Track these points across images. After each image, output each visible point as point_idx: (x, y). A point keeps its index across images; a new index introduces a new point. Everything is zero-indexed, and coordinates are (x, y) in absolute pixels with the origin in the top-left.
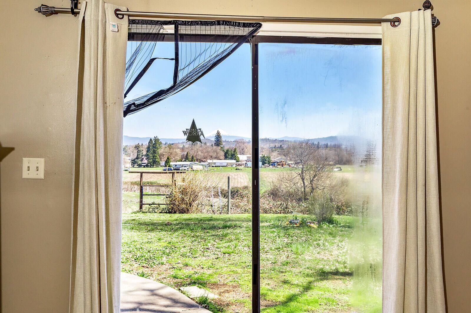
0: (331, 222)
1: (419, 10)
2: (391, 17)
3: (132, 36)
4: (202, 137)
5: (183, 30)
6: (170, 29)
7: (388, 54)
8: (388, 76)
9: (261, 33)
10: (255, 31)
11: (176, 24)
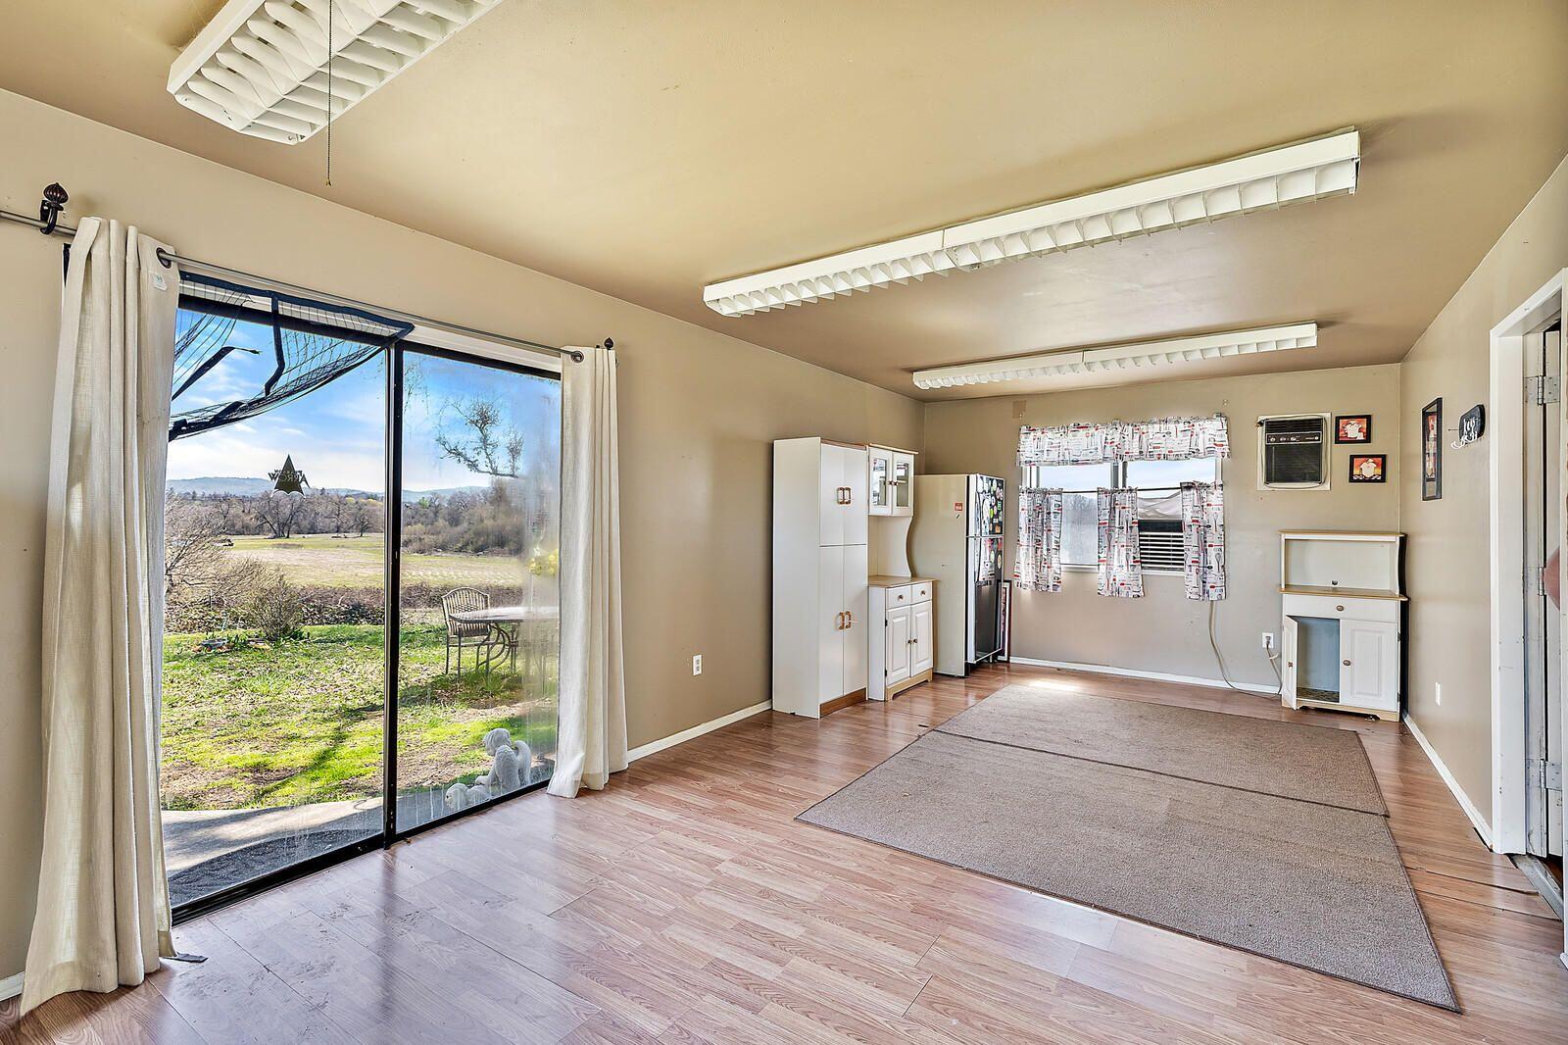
0: (297, 636)
1: (598, 347)
2: (573, 349)
3: (186, 301)
4: (303, 485)
5: (285, 309)
6: (264, 304)
7: (568, 393)
8: (568, 420)
9: (410, 337)
10: (403, 333)
11: (276, 297)
